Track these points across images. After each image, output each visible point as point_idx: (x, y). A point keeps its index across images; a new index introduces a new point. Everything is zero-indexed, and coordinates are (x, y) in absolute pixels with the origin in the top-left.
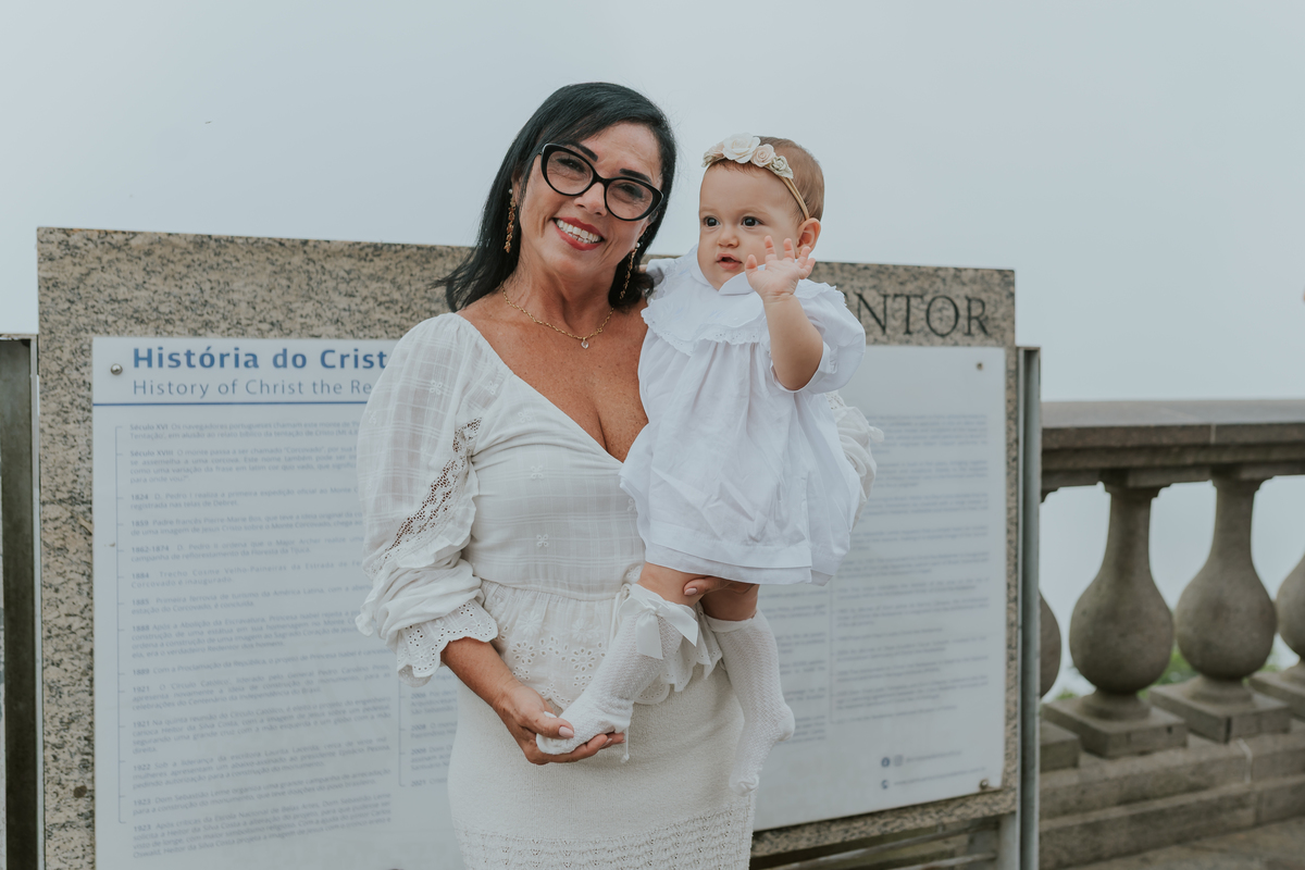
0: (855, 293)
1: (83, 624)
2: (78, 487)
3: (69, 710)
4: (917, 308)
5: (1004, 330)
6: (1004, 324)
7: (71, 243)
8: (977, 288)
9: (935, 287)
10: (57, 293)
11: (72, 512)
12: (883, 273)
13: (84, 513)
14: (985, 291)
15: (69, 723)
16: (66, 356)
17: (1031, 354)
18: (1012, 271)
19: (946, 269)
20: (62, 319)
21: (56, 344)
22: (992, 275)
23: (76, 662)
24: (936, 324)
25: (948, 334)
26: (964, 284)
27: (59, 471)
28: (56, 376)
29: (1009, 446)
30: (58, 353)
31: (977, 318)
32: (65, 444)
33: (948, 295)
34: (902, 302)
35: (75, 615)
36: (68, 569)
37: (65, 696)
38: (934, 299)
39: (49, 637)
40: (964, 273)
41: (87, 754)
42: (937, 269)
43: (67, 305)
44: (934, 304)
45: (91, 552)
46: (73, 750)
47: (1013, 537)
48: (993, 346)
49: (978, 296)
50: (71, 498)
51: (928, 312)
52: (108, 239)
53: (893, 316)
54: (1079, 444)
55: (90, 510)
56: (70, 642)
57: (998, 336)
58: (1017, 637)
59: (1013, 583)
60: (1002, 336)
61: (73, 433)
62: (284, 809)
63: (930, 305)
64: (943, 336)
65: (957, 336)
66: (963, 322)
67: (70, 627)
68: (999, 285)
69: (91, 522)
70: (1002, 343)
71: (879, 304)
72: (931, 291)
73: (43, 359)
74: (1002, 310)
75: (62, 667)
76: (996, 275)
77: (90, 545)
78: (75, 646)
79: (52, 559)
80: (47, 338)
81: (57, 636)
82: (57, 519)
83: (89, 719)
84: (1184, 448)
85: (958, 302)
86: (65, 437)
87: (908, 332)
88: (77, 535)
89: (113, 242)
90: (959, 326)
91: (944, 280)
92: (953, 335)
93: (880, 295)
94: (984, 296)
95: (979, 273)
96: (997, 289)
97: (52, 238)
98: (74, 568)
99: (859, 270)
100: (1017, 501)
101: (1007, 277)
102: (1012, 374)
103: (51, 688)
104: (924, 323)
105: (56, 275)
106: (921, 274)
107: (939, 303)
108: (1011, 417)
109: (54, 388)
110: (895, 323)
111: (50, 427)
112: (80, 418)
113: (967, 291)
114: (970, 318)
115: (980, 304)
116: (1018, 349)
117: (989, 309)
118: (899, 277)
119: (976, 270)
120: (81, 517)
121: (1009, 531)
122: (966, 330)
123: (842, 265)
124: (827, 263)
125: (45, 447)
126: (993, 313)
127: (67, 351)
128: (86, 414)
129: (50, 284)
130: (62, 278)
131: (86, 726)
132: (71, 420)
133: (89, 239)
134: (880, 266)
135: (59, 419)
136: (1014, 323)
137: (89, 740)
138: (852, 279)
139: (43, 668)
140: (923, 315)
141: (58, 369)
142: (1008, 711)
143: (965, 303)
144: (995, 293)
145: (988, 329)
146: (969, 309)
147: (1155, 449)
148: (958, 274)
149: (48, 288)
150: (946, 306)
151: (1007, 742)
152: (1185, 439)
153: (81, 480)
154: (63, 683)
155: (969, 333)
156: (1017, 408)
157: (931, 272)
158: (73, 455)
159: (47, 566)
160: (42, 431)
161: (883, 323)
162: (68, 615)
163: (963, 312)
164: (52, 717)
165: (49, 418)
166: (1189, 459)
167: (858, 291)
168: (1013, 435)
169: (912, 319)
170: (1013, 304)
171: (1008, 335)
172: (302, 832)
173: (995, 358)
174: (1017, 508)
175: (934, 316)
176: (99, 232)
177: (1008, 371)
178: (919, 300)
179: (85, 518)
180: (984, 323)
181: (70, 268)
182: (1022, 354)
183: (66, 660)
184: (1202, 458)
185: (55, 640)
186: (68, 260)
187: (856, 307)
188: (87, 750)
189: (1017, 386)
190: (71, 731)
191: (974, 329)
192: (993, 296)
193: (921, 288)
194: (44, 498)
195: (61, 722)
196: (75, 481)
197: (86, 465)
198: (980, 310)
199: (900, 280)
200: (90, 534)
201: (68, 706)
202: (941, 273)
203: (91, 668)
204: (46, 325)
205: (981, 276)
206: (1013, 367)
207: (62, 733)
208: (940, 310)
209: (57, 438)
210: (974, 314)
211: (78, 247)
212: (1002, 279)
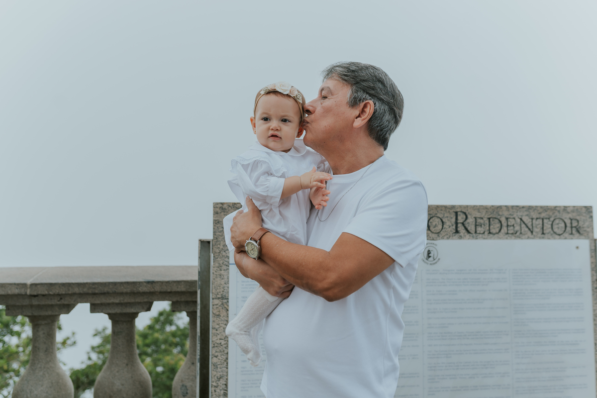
0: (518, 218)
1: (225, 343)
2: (224, 293)
3: (220, 374)
4: (547, 223)
5: (588, 232)
6: (588, 230)
7: (224, 207)
8: (574, 214)
9: (555, 215)
10: (219, 225)
11: (222, 302)
12: (531, 209)
13: (226, 302)
14: (579, 215)
15: (220, 379)
16: (221, 247)
18: (591, 207)
19: (560, 207)
20: (220, 234)
21: (218, 243)
22: (582, 209)
23: (222, 356)
24: (556, 230)
25: (562, 234)
26: (568, 213)
27: (218, 287)
28: (218, 254)
29: (593, 282)
30: (219, 246)
31: (575, 227)
32: (220, 278)
33: (561, 217)
34: (540, 221)
35: (222, 339)
36: (220, 322)
37: (219, 369)
39: (214, 347)
40: (568, 208)
41: (226, 390)
42: (556, 207)
44: (555, 221)
45: (228, 317)
46: (221, 388)
48: (583, 239)
49: (575, 218)
50: (222, 297)
51: (552, 225)
52: (235, 206)
53: (536, 227)
55: (228, 302)
56: (220, 349)
57: (586, 235)
60: (588, 235)
61: (223, 274)
63: (553, 222)
64: (559, 235)
65: (566, 235)
66: (568, 229)
67: (221, 343)
68: (585, 213)
69: (228, 306)
70: (588, 238)
71: (529, 222)
72: (553, 216)
73: (214, 248)
74: (587, 224)
75: (218, 358)
76: (584, 209)
77: (228, 314)
78: (222, 351)
79: (215, 319)
80: (215, 241)
81: (217, 346)
82: (217, 304)
83: (226, 377)
85: (566, 221)
86: (220, 275)
87: (543, 233)
88: (224, 310)
89: (237, 207)
90: (567, 230)
91: (559, 211)
92: (564, 234)
93: (530, 218)
94: (578, 218)
95: (576, 208)
96: (584, 214)
97: (218, 206)
98: (222, 322)
99: (520, 208)
101: (589, 209)
102: (593, 251)
103: (214, 365)
104: (550, 230)
105: (219, 219)
106: (548, 209)
107: (557, 221)
108: (594, 269)
109: (217, 258)
110: (537, 230)
111: (216, 272)
112: (225, 269)
113: (570, 216)
114: (572, 227)
115: (576, 221)
117: (581, 224)
118: (538, 210)
119: (574, 207)
120: (225, 304)
121: (594, 320)
122: (570, 232)
123: (513, 207)
124: (506, 206)
125: (214, 279)
126: (583, 225)
127: (222, 245)
128: (227, 267)
129: (217, 222)
131: (225, 380)
132: (222, 269)
133: (229, 206)
134: (530, 206)
135: (219, 269)
136: (593, 229)
137: (226, 385)
138: (517, 212)
139: (212, 358)
140: (550, 226)
141: (219, 251)
143: (569, 221)
144: (584, 216)
145: (581, 232)
146: (571, 223)
148: (566, 209)
149: (216, 223)
150: (560, 222)
153: (225, 291)
154: (218, 363)
155: (572, 234)
157: (553, 208)
158: (223, 282)
159: (214, 321)
160: (213, 273)
161: (531, 230)
162: (220, 339)
163: (568, 225)
164: (214, 376)
165: (215, 269)
167: (520, 217)
168: (595, 278)
169: (545, 228)
170: (592, 221)
171: (590, 234)
173: (585, 244)
175: (555, 227)
176: (233, 203)
177: (591, 250)
178: (548, 220)
179: (226, 304)
180: (579, 229)
183: (219, 355)
185: (216, 348)
186: (223, 213)
187: (519, 223)
188: (226, 389)
190: (221, 382)
191: (574, 232)
192: (583, 218)
193: (549, 215)
194: (213, 297)
195: (217, 378)
196: (223, 291)
197: (227, 286)
198: (576, 224)
199: (539, 212)
200: (228, 310)
201: (219, 372)
202: (557, 209)
203: (227, 359)
204: (215, 236)
206: (593, 248)
207: (218, 382)
208: (558, 224)
209: (218, 276)
210: (574, 225)
211: (226, 209)
212: (587, 210)
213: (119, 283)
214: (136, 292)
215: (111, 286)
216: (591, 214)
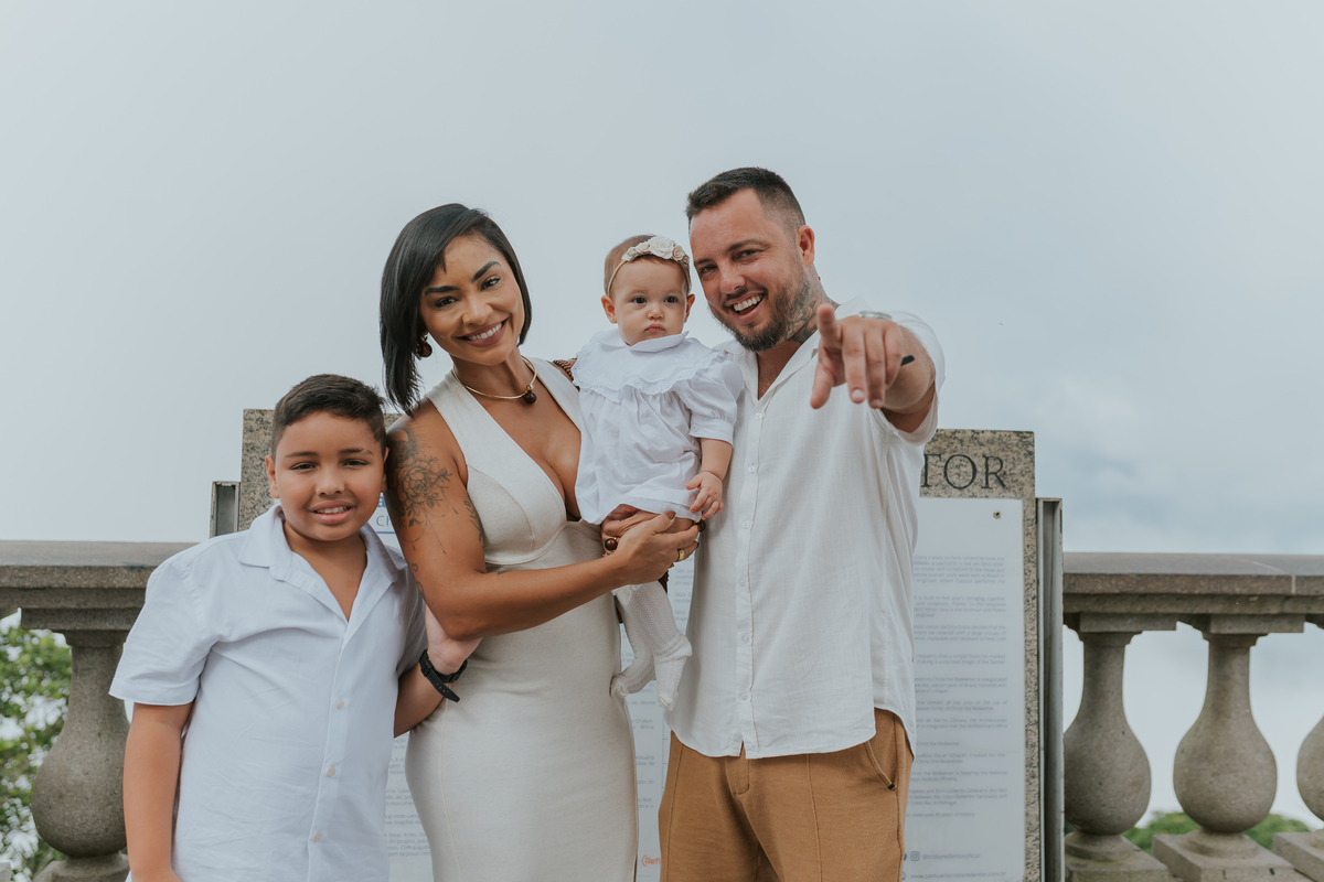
4: (935, 465)
5: (1023, 484)
6: (1023, 479)
7: (263, 421)
8: (992, 447)
9: (953, 448)
10: (254, 454)
14: (1003, 450)
16: (257, 497)
17: (1052, 506)
18: (1031, 433)
19: (964, 431)
20: (256, 471)
21: (252, 489)
22: (1009, 436)
24: (953, 479)
25: (966, 487)
26: (981, 445)
28: (250, 511)
29: (1028, 586)
30: (252, 494)
31: (995, 474)
33: (965, 453)
38: (951, 458)
40: (981, 435)
42: (956, 431)
43: (260, 462)
44: (952, 461)
47: (1035, 667)
48: (1010, 498)
49: (996, 455)
51: (946, 467)
54: (1141, 589)
57: (1016, 489)
58: (1039, 757)
59: (1034, 708)
60: (1021, 489)
62: (391, 835)
63: (948, 462)
64: (960, 488)
65: (975, 489)
66: (980, 477)
68: (1017, 445)
70: (1020, 494)
72: (948, 450)
73: (242, 499)
74: (1020, 467)
76: (1014, 437)
80: (245, 484)
84: (1264, 598)
85: (975, 460)
87: (926, 485)
90: (976, 480)
91: (961, 441)
92: (970, 487)
94: (1001, 455)
95: (997, 435)
96: (1015, 448)
97: (252, 416)
100: (1038, 634)
101: (1025, 439)
102: (1031, 523)
104: (942, 477)
105: (254, 442)
107: (956, 461)
108: (1031, 559)
113: (985, 450)
114: (987, 474)
115: (997, 462)
116: (1037, 500)
117: (1007, 467)
119: (994, 432)
121: (1027, 661)
122: (984, 484)
126: (1011, 469)
127: (258, 493)
129: (250, 448)
130: (257, 443)
136: (1033, 478)
140: (941, 470)
141: (252, 506)
142: (1029, 823)
143: (984, 460)
144: (1014, 452)
145: (1005, 483)
146: (987, 466)
147: (1231, 598)
148: (976, 435)
149: (249, 451)
150: (964, 463)
151: (1028, 852)
152: (1262, 589)
155: (987, 487)
156: (1037, 552)
157: (948, 434)
163: (981, 469)
166: (1274, 610)
168: (1033, 576)
169: (929, 475)
170: (1033, 461)
171: (1027, 488)
172: (403, 854)
173: (1013, 509)
174: (1038, 641)
175: (952, 472)
177: (1025, 520)
178: (938, 458)
180: (1002, 478)
181: (263, 437)
182: (1041, 505)
184: (1288, 608)
186: (262, 431)
189: (1037, 533)
191: (990, 482)
192: (1010, 453)
193: (940, 448)
198: (998, 467)
202: (957, 435)
204: (246, 476)
205: (998, 438)
206: (1033, 517)
208: (958, 467)
210: (991, 470)
211: (268, 423)
212: (1020, 441)
213: (72, 567)
214: (106, 587)
215: (56, 575)
216: (1030, 448)
